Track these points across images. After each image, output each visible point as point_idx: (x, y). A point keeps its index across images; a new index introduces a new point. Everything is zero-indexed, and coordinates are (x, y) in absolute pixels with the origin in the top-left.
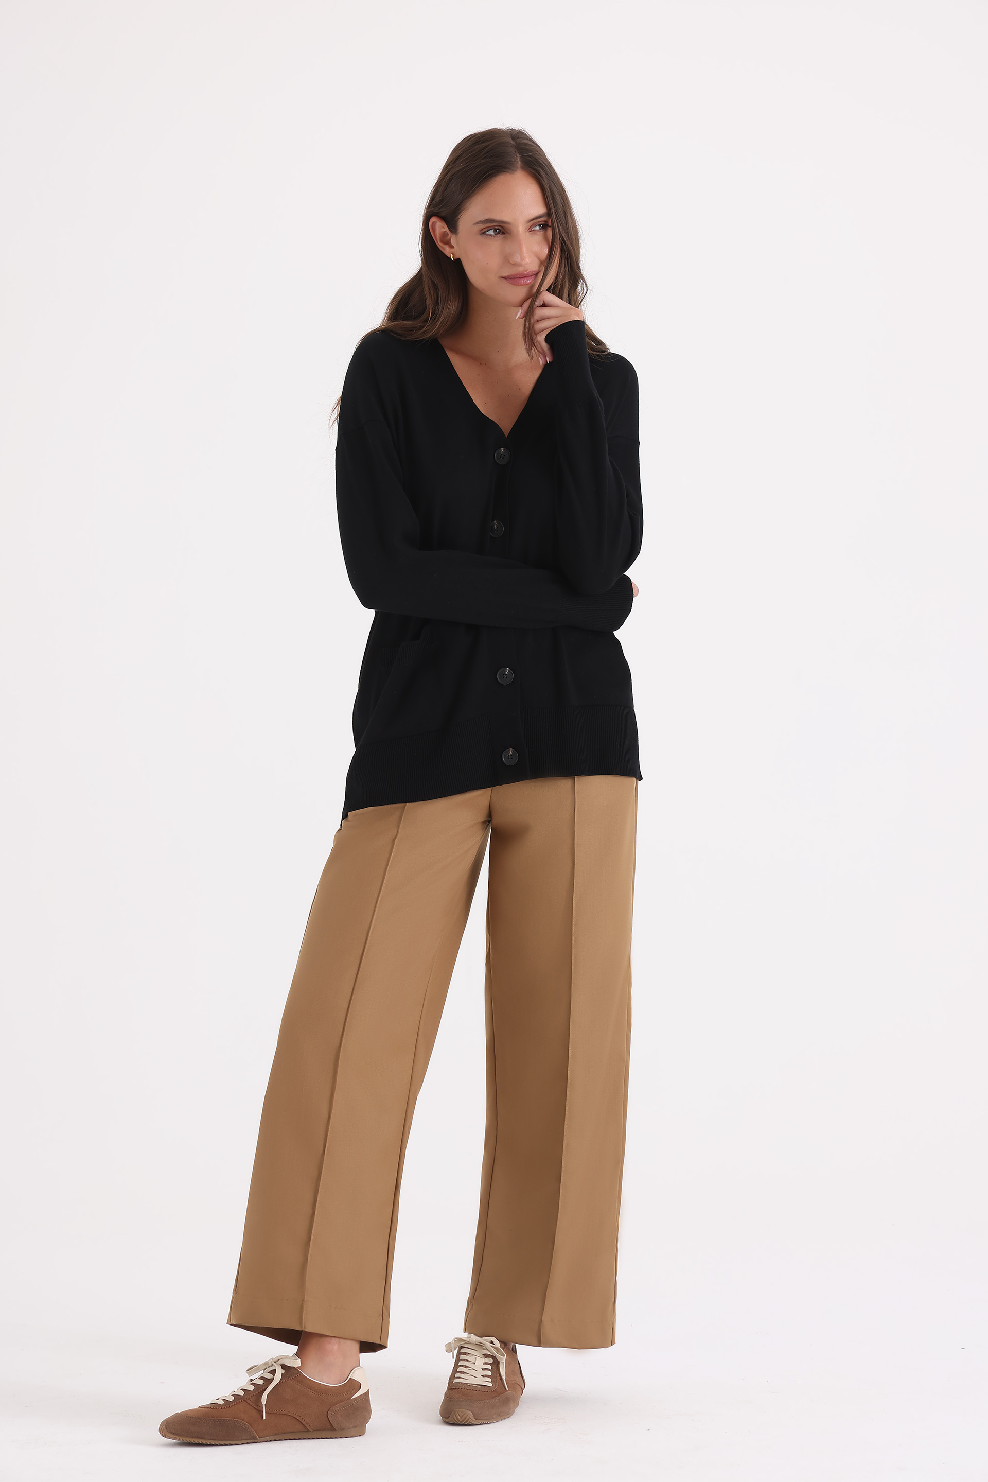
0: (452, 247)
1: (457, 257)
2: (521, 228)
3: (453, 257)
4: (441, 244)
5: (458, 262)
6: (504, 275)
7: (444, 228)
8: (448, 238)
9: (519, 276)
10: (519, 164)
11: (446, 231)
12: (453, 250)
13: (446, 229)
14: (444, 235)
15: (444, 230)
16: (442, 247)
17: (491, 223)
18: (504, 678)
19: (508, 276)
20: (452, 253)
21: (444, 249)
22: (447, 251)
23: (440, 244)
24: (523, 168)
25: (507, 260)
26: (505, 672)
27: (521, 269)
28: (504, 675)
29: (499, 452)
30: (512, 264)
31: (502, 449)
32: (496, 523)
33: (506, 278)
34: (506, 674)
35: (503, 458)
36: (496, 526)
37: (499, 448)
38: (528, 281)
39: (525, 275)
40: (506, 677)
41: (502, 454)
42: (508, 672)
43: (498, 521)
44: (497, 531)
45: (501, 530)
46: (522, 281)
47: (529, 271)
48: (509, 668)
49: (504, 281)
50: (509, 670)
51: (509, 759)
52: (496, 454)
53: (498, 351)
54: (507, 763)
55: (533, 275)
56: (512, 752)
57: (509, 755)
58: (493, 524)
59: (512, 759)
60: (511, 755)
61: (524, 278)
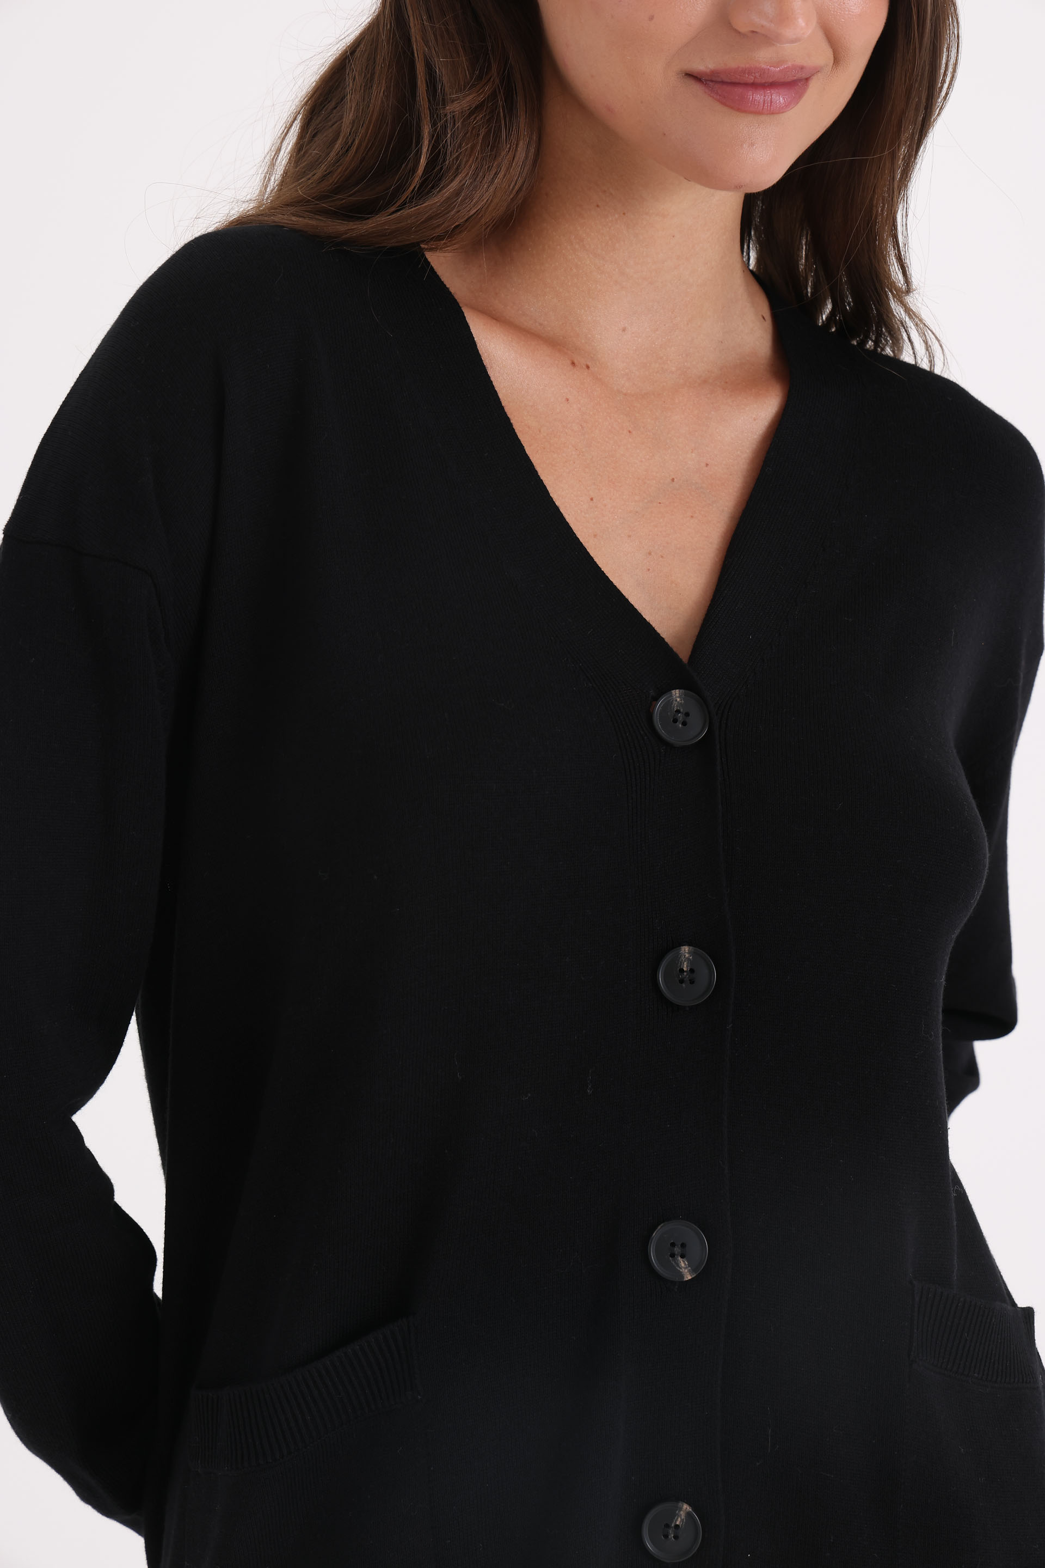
6: (703, 65)
9: (751, 79)
18: (666, 1536)
19: (713, 73)
25: (724, 22)
26: (674, 1515)
27: (763, 57)
28: (667, 1526)
29: (669, 704)
30: (739, 33)
31: (676, 693)
32: (687, 955)
33: (706, 80)
34: (677, 1526)
35: (684, 724)
36: (687, 966)
37: (665, 690)
38: (779, 98)
39: (771, 80)
40: (676, 1537)
41: (678, 711)
42: (682, 1520)
43: (695, 947)
44: (692, 982)
45: (708, 975)
46: (758, 97)
47: (790, 64)
48: (690, 1505)
49: (696, 88)
50: (688, 1515)
52: (657, 710)
53: (624, 330)
55: (796, 82)
58: (678, 956)
61: (770, 86)
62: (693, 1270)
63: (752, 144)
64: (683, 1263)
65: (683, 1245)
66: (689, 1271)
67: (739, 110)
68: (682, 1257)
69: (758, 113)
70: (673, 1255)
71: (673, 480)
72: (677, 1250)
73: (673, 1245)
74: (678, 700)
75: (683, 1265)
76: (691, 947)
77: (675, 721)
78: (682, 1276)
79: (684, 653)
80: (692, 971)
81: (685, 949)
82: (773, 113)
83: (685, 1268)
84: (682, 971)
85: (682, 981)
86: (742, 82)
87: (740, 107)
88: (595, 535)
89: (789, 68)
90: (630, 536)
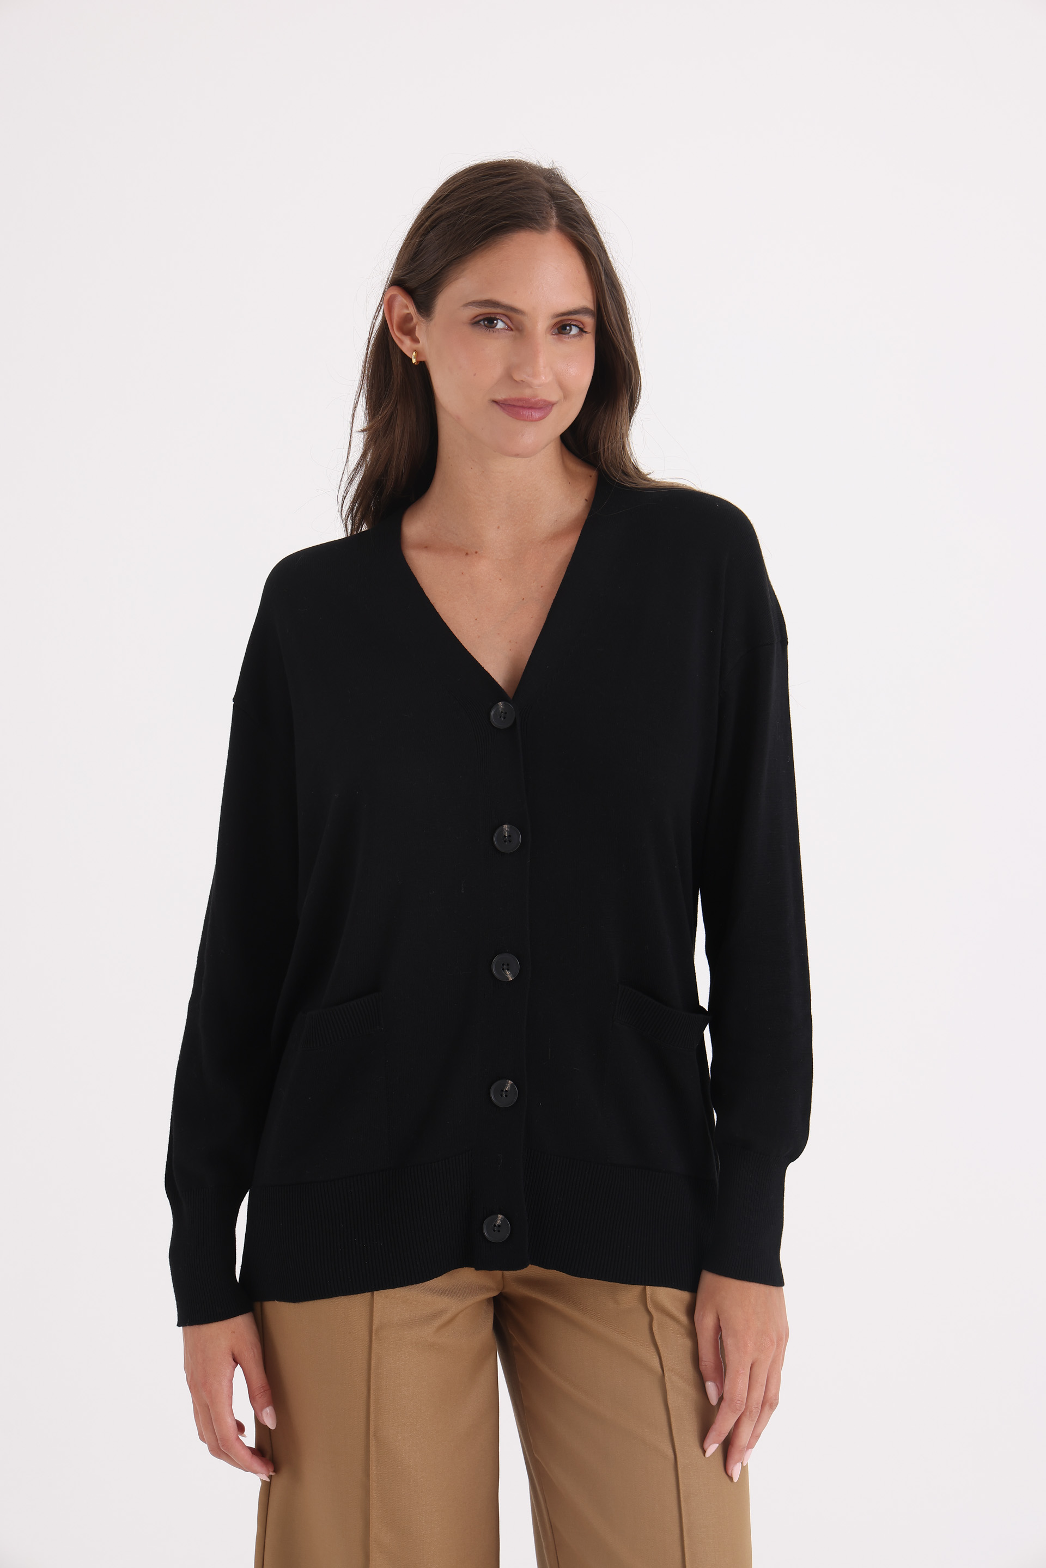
0: (416, 340)
1: (422, 359)
2: (541, 325)
3: (417, 357)
4: (398, 334)
5: (423, 367)
6: (500, 396)
7: (407, 307)
8: (412, 324)
9: (520, 404)
10: (554, 221)
11: (409, 314)
12: (416, 346)
13: (412, 310)
14: (407, 319)
15: (406, 311)
16: (399, 339)
17: (494, 307)
18: (502, 1096)
19: (505, 400)
20: (415, 351)
21: (402, 342)
22: (406, 345)
23: (396, 334)
24: (560, 229)
25: (509, 376)
26: (505, 1086)
27: (527, 393)
28: (502, 1091)
29: (497, 709)
30: (516, 381)
31: (500, 703)
32: (507, 829)
33: (501, 404)
34: (506, 1091)
35: (504, 718)
36: (507, 834)
37: (496, 703)
38: (536, 415)
39: (531, 406)
40: (506, 1096)
41: (502, 712)
42: (509, 1088)
43: (510, 825)
44: (510, 841)
45: (517, 839)
46: (526, 413)
47: (539, 398)
48: (511, 1080)
49: (496, 407)
50: (511, 1085)
51: (494, 1231)
52: (492, 713)
53: (498, 528)
54: (490, 1239)
55: (545, 407)
56: (500, 1220)
57: (495, 1225)
58: (503, 830)
59: (499, 1231)
60: (499, 1226)
61: (531, 408)
62: (513, 976)
63: (523, 435)
64: (508, 973)
65: (508, 965)
66: (511, 976)
67: (517, 417)
68: (508, 970)
69: (527, 421)
70: (503, 970)
71: (523, 599)
72: (505, 967)
73: (503, 965)
74: (502, 707)
76: (508, 825)
77: (500, 717)
78: (508, 978)
79: (510, 694)
80: (510, 836)
81: (506, 826)
82: (533, 421)
83: (509, 975)
84: (505, 836)
85: (505, 842)
86: (517, 405)
88: (479, 637)
89: (541, 400)
90: (499, 634)
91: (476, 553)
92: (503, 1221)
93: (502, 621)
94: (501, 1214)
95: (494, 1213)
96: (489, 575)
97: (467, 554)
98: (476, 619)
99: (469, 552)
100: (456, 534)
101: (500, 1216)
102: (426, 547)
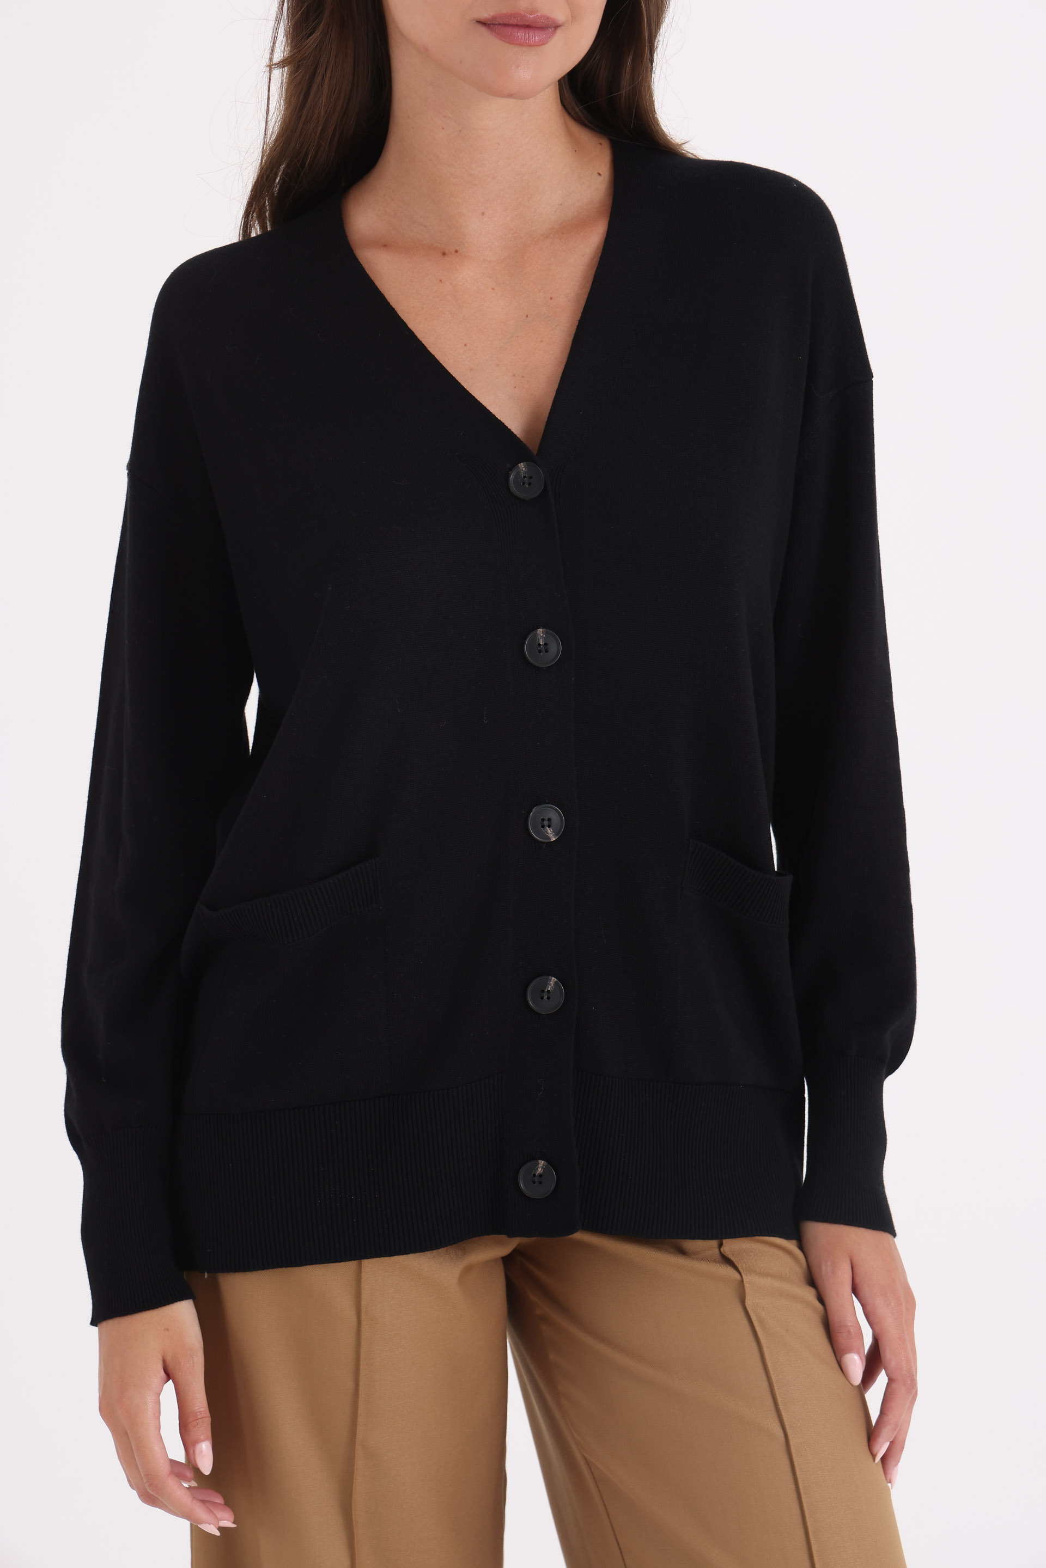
6: (487, 13)
9: (514, 21)
18: (542, 998)
19: (494, 18)
26: (546, 985)
27: (522, 7)
28: (543, 991)
29: (518, 473)
31: (522, 465)
32: (542, 635)
33: (489, 24)
34: (549, 991)
35: (530, 484)
36: (542, 642)
37: (515, 461)
38: (536, 37)
39: (527, 24)
40: (548, 998)
41: (525, 477)
42: (552, 987)
43: (546, 628)
44: (547, 651)
45: (556, 648)
46: (521, 34)
47: (539, 14)
48: (555, 977)
49: (483, 30)
50: (556, 983)
51: (534, 1183)
52: (512, 477)
53: (483, 214)
54: (528, 1193)
55: (548, 27)
56: (542, 1168)
57: (534, 1175)
58: (536, 635)
59: (540, 1183)
60: (540, 1176)
61: (528, 27)
62: (556, 835)
63: (518, 67)
64: (549, 831)
65: (547, 818)
66: (554, 835)
67: (509, 43)
68: (549, 827)
69: (521, 45)
70: (543, 826)
71: (527, 316)
72: (546, 823)
73: (543, 820)
74: (524, 469)
75: (550, 832)
76: (544, 629)
77: (524, 484)
78: (549, 838)
79: (534, 446)
80: (546, 644)
81: (540, 631)
82: (530, 46)
83: (551, 834)
84: (539, 645)
85: (540, 652)
86: (510, 23)
87: (510, 40)
88: (471, 370)
89: (543, 16)
90: (498, 365)
91: (457, 251)
92: (545, 1169)
93: (501, 347)
94: (543, 1160)
95: (534, 1158)
96: (477, 282)
97: (444, 254)
98: (466, 345)
99: (446, 251)
100: (425, 226)
101: (542, 1163)
102: (385, 246)
